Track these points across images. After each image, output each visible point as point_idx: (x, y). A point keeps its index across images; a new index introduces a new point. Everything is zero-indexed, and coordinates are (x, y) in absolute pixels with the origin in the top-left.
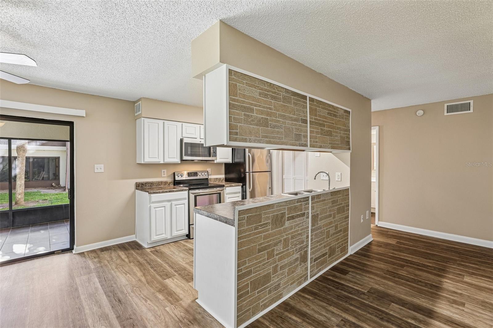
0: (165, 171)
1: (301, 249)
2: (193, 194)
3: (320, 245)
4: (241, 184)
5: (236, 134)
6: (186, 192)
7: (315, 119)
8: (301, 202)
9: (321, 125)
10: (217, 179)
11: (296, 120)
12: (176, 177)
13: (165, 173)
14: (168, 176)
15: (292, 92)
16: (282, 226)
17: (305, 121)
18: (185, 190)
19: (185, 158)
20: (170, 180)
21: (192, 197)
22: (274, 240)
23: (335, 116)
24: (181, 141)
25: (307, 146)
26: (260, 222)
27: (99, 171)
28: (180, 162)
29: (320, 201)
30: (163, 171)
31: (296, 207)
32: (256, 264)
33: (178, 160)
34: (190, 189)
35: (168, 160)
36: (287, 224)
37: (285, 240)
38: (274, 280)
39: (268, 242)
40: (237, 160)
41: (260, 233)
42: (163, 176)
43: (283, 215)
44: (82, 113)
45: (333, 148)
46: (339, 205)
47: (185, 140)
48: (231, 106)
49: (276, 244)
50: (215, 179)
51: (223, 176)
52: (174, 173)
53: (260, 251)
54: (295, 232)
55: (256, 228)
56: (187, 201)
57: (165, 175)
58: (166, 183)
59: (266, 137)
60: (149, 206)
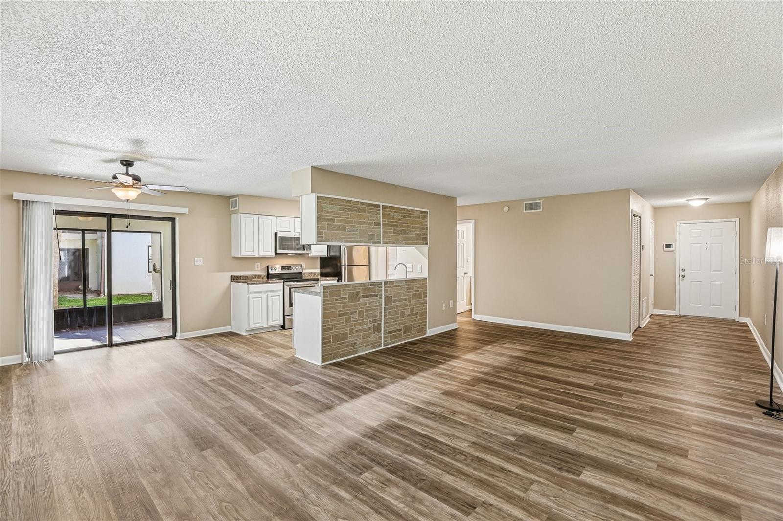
0: (259, 264)
1: (374, 321)
2: (287, 286)
3: (394, 322)
4: (337, 278)
5: (322, 237)
6: (282, 284)
7: (388, 222)
8: (374, 285)
9: (394, 226)
10: (311, 273)
11: (369, 224)
12: (270, 270)
13: (259, 266)
14: (262, 270)
15: (366, 203)
16: (357, 301)
17: (379, 224)
18: (280, 282)
19: (279, 251)
20: (264, 273)
21: (287, 289)
22: (350, 310)
23: (410, 217)
24: (276, 234)
25: (380, 243)
26: (340, 296)
27: (198, 263)
28: (274, 256)
29: (393, 287)
30: (257, 264)
31: (369, 289)
32: (336, 324)
33: (272, 254)
34: (284, 282)
35: (262, 254)
36: (362, 300)
37: (360, 312)
38: (351, 339)
39: (346, 311)
40: (332, 254)
41: (339, 303)
42: (257, 269)
43: (358, 293)
44: (186, 210)
45: (407, 244)
46: (414, 291)
47: (280, 234)
48: (319, 220)
49: (352, 314)
50: (309, 273)
51: (318, 271)
52: (268, 267)
53: (339, 316)
54: (369, 307)
55: (337, 300)
56: (282, 293)
57: (259, 269)
58: (259, 276)
59: (344, 238)
60: (247, 296)
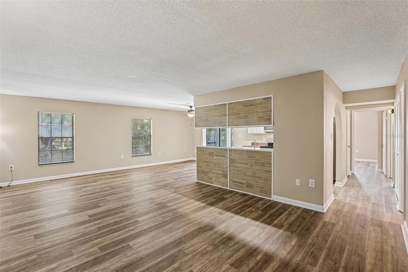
1: (223, 171)
3: (237, 176)
5: (197, 125)
7: (232, 112)
8: (222, 150)
9: (236, 114)
11: (220, 116)
15: (218, 105)
16: (213, 157)
17: (226, 115)
22: (209, 161)
23: (252, 105)
25: (226, 126)
26: (204, 152)
27: (240, 136)
29: (236, 153)
31: (219, 152)
32: (203, 165)
36: (215, 157)
37: (214, 163)
38: (210, 175)
39: (207, 160)
41: (204, 156)
42: (263, 140)
43: (213, 153)
45: (247, 125)
49: (210, 163)
53: (204, 162)
54: (219, 162)
55: (202, 154)
59: (206, 125)
